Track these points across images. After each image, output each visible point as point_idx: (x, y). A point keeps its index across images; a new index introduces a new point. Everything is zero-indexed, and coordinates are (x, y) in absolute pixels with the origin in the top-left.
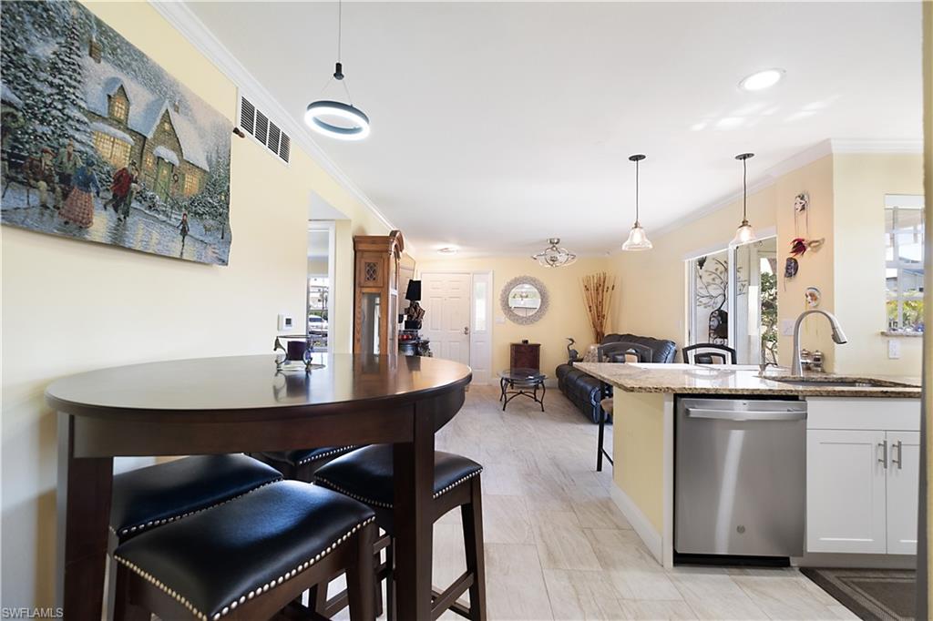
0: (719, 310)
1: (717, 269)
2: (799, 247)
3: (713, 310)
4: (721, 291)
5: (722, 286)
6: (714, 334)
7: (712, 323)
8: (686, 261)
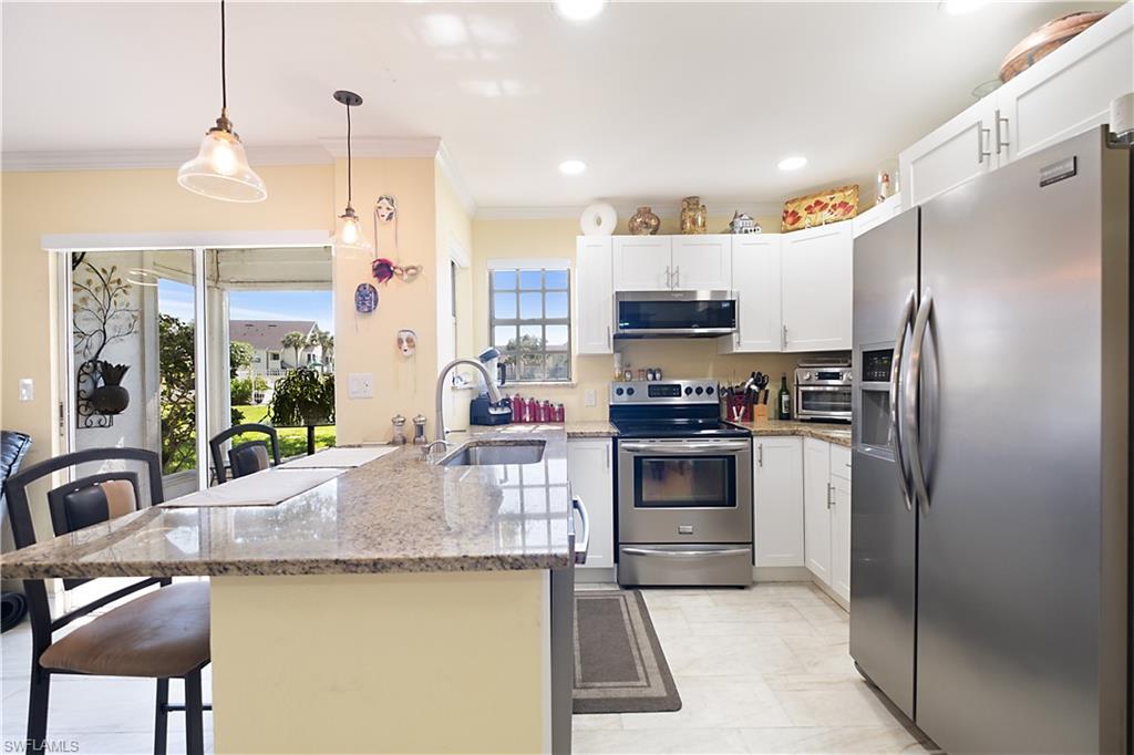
0: (95, 360)
1: (89, 282)
2: (384, 270)
3: (84, 361)
4: (96, 325)
5: (100, 314)
6: (87, 406)
7: (82, 387)
8: (52, 251)
